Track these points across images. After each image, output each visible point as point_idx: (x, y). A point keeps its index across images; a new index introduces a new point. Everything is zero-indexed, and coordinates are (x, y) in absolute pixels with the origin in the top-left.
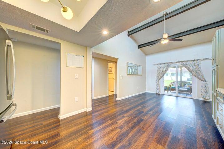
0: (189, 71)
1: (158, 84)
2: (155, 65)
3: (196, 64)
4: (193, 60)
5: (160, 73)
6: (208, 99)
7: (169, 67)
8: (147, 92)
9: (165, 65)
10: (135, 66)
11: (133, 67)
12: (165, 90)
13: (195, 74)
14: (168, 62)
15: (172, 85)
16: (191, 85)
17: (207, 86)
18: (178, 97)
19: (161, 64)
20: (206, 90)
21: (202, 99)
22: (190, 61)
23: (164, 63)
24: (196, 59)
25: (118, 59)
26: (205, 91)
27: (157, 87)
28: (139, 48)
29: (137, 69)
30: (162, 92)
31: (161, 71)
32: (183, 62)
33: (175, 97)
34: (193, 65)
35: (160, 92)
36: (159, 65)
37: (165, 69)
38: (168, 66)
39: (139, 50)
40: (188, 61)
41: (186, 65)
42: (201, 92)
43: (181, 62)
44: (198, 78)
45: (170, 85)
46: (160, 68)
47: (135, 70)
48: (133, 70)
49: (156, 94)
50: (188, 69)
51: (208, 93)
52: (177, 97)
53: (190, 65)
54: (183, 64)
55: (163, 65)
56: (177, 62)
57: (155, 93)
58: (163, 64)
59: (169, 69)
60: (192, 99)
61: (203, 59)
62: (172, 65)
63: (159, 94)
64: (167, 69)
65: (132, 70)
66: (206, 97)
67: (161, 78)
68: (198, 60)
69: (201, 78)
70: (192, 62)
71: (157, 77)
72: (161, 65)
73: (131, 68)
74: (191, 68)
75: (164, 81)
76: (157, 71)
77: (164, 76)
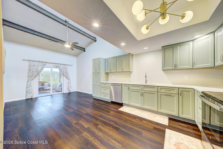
2: (24, 60)
3: (66, 68)
7: (45, 67)
9: (40, 63)
14: (44, 61)
19: (34, 61)
21: (68, 91)
22: (62, 64)
31: (35, 70)
36: (31, 62)
38: (44, 65)
41: (60, 67)
43: (56, 63)
46: (34, 66)
55: (38, 63)
56: (52, 63)
58: (38, 61)
59: (45, 69)
60: (63, 93)
67: (35, 78)
68: (66, 65)
69: (68, 78)
70: (63, 66)
72: (35, 63)
76: (28, 70)
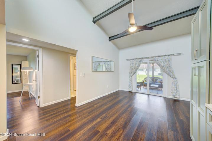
0: (160, 67)
1: (131, 81)
2: (128, 60)
3: (167, 60)
4: (164, 56)
5: (132, 69)
6: (178, 98)
7: (141, 63)
8: (120, 89)
9: (137, 60)
10: (109, 61)
11: (106, 62)
12: (138, 86)
13: (166, 71)
14: (140, 57)
15: (145, 81)
16: (162, 80)
17: (177, 83)
18: (150, 96)
19: (133, 59)
20: (176, 87)
21: (172, 97)
22: (161, 56)
23: (137, 59)
24: (166, 54)
25: (77, 51)
26: (175, 89)
27: (130, 84)
28: (110, 41)
29: (110, 65)
30: (134, 89)
31: (134, 67)
32: (155, 58)
33: (147, 96)
34: (164, 61)
35: (132, 89)
36: (131, 60)
37: (137, 65)
38: (140, 61)
39: (110, 43)
40: (159, 56)
41: (157, 60)
42: (172, 90)
43: (152, 57)
44: (168, 75)
45: (143, 81)
46: (133, 64)
47: (108, 66)
48: (107, 65)
49: (129, 92)
50: (159, 65)
51: (178, 91)
52: (148, 95)
53: (161, 61)
54: (154, 60)
55: (136, 60)
56: (148, 58)
57: (128, 90)
58: (135, 59)
59: (141, 65)
60: (163, 97)
61: (174, 55)
62: (145, 61)
63: (131, 92)
64: (139, 65)
65: (105, 65)
66: (176, 95)
67: (133, 74)
68: (168, 55)
69: (172, 75)
71: (130, 73)
72: (134, 60)
73: (105, 64)
74: (162, 64)
75: (136, 78)
76: (129, 67)
77: (136, 72)
